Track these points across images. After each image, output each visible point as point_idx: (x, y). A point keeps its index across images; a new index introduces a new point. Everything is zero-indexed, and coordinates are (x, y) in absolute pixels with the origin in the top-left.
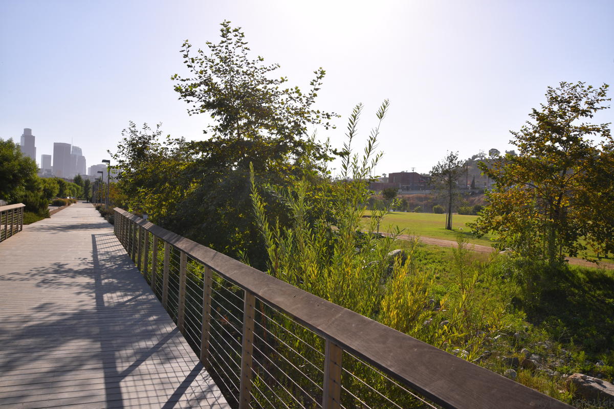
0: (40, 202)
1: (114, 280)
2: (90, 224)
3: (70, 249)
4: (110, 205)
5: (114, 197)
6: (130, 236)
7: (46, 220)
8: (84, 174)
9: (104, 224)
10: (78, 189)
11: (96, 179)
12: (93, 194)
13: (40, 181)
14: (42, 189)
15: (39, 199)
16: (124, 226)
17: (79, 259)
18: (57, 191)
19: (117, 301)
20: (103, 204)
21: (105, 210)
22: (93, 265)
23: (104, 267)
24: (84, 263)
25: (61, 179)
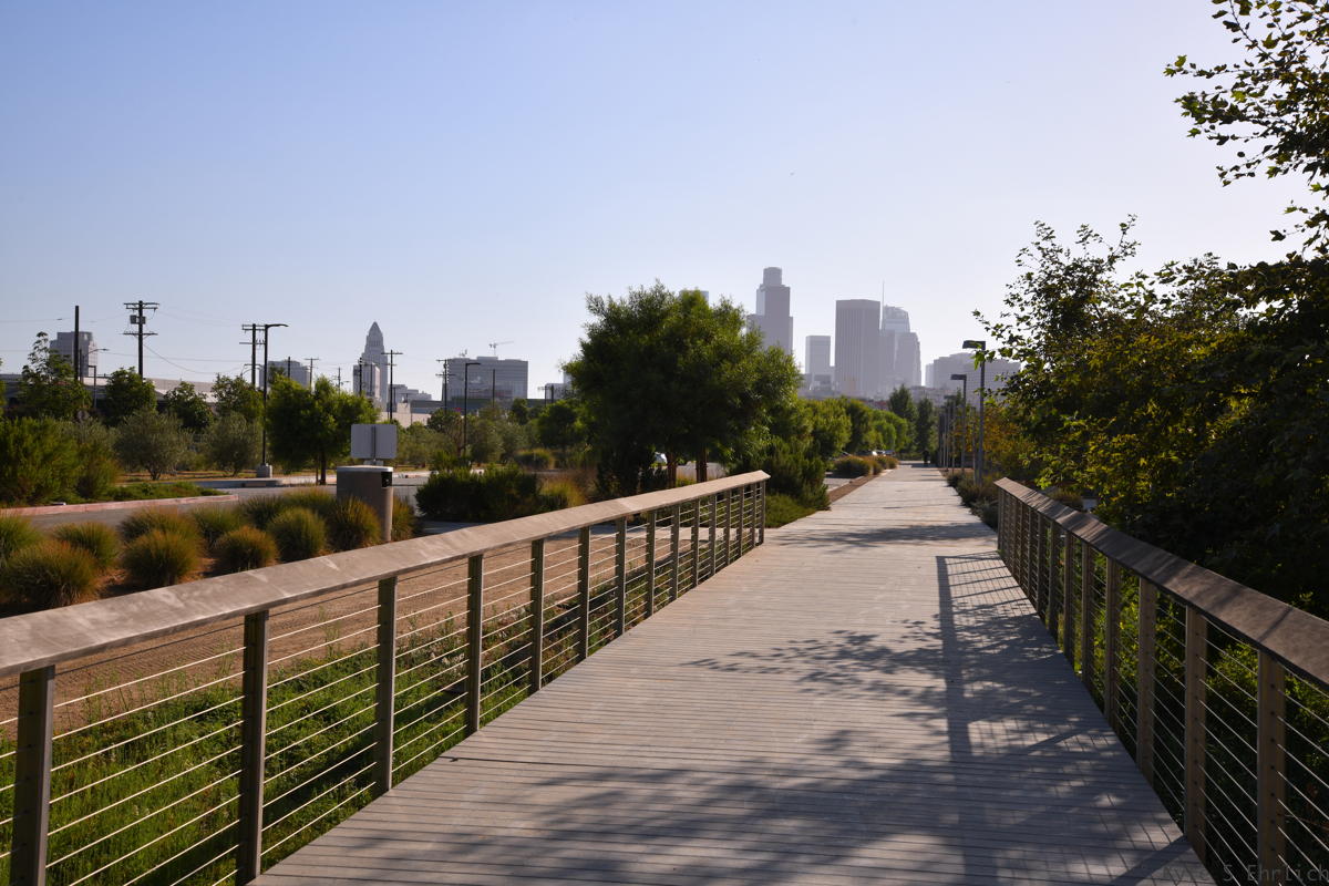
0: (804, 467)
1: (997, 685)
2: (932, 528)
3: (881, 596)
4: (986, 472)
5: (999, 447)
6: (1043, 561)
7: (819, 515)
8: (914, 384)
9: (970, 526)
10: (899, 427)
11: (946, 397)
12: (941, 442)
13: (803, 411)
14: (810, 430)
15: (801, 459)
16: (1024, 533)
17: (905, 622)
18: (845, 436)
19: (1006, 744)
20: (968, 470)
21: (974, 487)
22: (940, 642)
23: (969, 649)
24: (915, 637)
25: (855, 402)
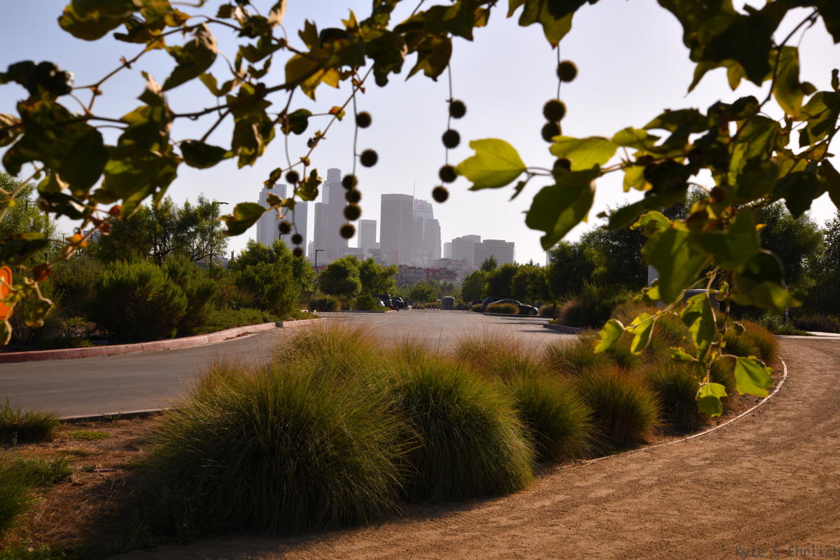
8: (437, 256)
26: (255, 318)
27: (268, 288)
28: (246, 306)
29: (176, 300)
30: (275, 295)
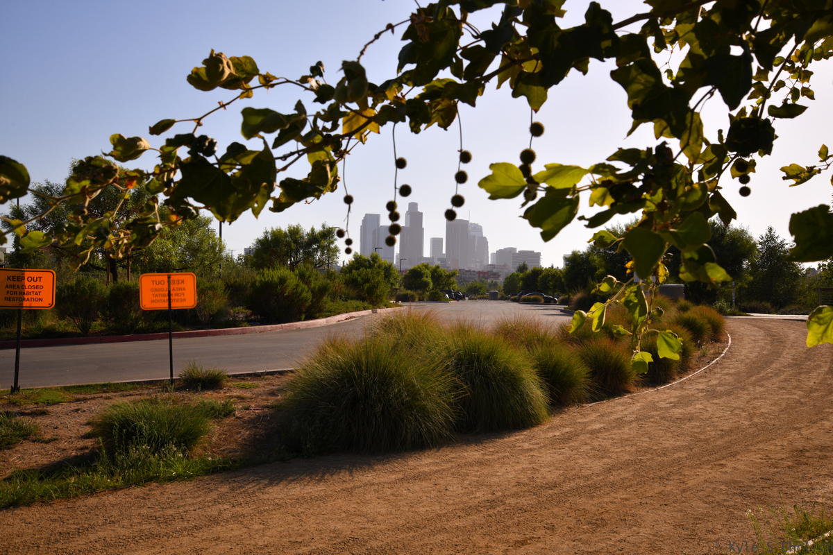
26: (358, 307)
27: (367, 286)
28: (352, 299)
29: (304, 294)
30: (371, 291)
